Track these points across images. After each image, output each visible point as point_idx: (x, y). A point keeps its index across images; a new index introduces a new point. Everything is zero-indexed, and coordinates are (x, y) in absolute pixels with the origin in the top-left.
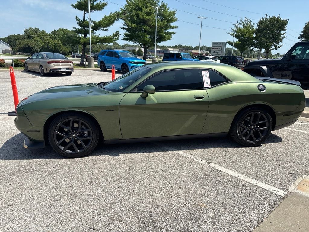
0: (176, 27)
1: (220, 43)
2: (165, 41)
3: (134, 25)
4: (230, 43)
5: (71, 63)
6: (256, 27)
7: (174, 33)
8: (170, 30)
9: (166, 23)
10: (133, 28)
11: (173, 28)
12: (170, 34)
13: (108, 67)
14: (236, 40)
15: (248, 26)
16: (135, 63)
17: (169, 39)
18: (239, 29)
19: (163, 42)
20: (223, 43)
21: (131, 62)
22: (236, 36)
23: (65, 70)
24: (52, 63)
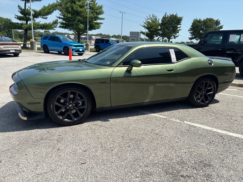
0: (103, 19)
1: (136, 32)
2: (95, 29)
3: (69, 15)
4: (143, 33)
5: (19, 45)
6: (160, 22)
7: (101, 23)
8: (98, 21)
9: (95, 15)
10: (69, 17)
11: (101, 19)
12: (98, 24)
13: (50, 49)
14: (147, 31)
15: (155, 20)
16: (75, 46)
17: (98, 28)
18: (149, 23)
19: (94, 30)
20: (138, 33)
21: (72, 46)
22: (147, 28)
23: (14, 51)
24: (2, 45)
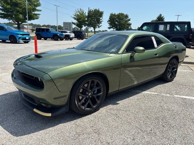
0: (40, 11)
1: (68, 23)
2: (34, 19)
3: (9, 6)
4: (74, 24)
6: (87, 14)
7: (39, 14)
8: (36, 12)
9: (34, 7)
10: (8, 8)
11: (38, 10)
12: (36, 15)
15: (82, 14)
16: (21, 34)
17: (37, 19)
18: (78, 15)
20: (70, 23)
21: (18, 34)
22: (77, 20)
